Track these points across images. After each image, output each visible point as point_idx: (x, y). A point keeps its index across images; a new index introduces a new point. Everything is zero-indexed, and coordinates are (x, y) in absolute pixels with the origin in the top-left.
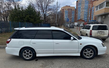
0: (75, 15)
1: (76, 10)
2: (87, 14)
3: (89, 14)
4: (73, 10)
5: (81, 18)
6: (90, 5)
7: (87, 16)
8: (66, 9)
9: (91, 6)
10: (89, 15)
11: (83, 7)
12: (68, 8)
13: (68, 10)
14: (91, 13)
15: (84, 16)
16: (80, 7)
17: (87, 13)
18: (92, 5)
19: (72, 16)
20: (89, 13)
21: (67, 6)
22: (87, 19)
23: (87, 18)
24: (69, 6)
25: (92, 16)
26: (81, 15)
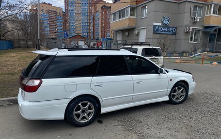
0: (65, 24)
1: (65, 14)
2: (88, 26)
3: (90, 26)
4: (58, 14)
5: (77, 32)
6: (91, 8)
7: (88, 29)
8: (42, 10)
9: (93, 11)
10: (92, 28)
11: (78, 10)
12: (48, 8)
13: (48, 13)
14: (94, 24)
15: (83, 29)
16: (73, 10)
17: (88, 22)
18: (95, 8)
19: (58, 28)
20: (90, 23)
21: (45, 3)
22: (88, 35)
23: (88, 33)
24: (49, 4)
25: (96, 31)
26: (76, 26)
